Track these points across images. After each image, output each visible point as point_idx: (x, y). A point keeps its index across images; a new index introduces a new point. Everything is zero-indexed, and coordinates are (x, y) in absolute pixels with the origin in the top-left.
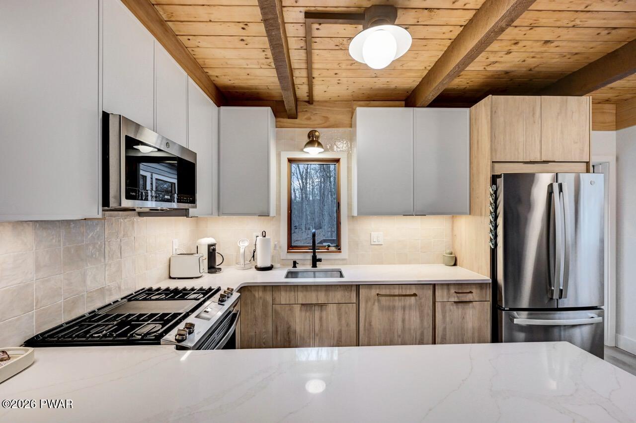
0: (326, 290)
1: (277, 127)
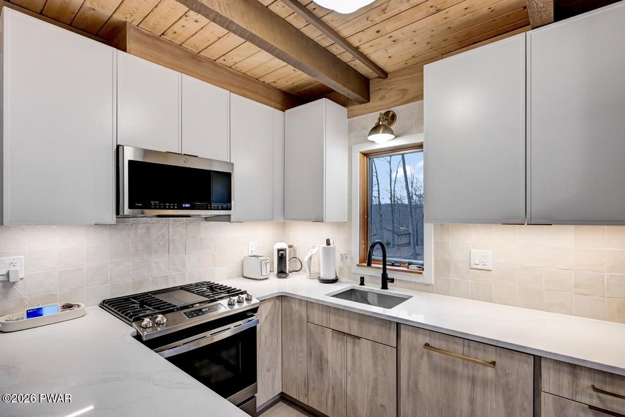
0: (360, 320)
1: (348, 118)
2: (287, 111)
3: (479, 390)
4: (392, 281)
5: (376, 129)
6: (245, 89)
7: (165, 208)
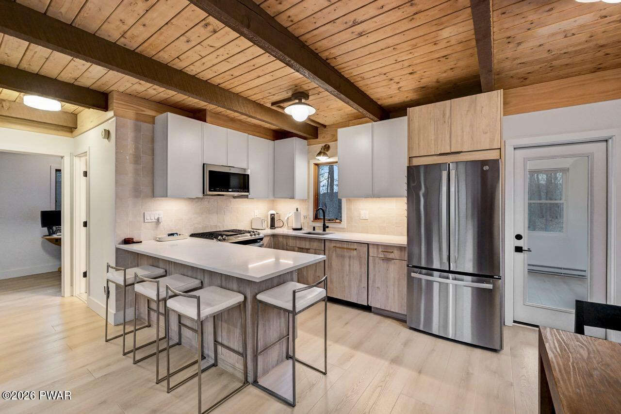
0: (310, 241)
1: (308, 145)
2: (276, 141)
3: (352, 260)
4: (328, 227)
5: (319, 154)
6: (255, 132)
7: (222, 191)
